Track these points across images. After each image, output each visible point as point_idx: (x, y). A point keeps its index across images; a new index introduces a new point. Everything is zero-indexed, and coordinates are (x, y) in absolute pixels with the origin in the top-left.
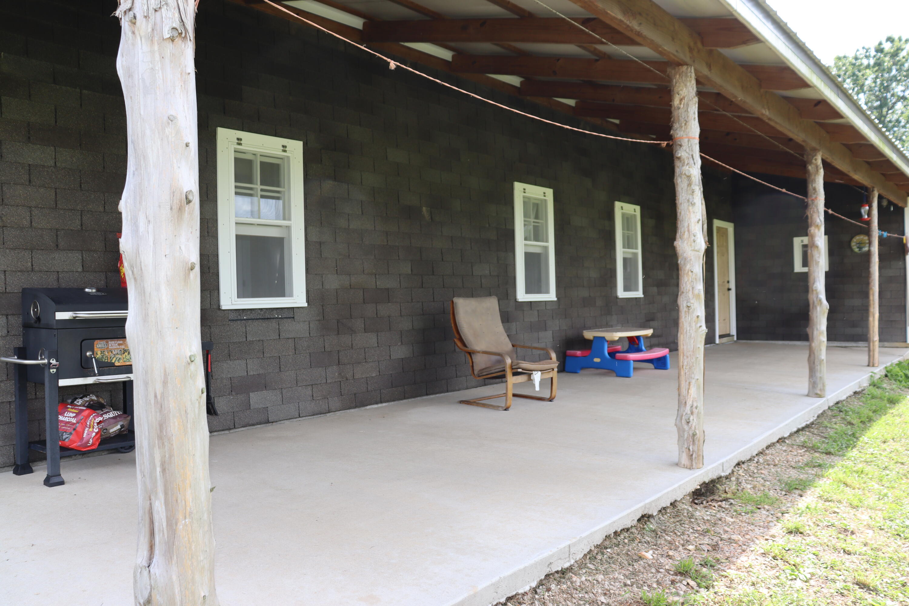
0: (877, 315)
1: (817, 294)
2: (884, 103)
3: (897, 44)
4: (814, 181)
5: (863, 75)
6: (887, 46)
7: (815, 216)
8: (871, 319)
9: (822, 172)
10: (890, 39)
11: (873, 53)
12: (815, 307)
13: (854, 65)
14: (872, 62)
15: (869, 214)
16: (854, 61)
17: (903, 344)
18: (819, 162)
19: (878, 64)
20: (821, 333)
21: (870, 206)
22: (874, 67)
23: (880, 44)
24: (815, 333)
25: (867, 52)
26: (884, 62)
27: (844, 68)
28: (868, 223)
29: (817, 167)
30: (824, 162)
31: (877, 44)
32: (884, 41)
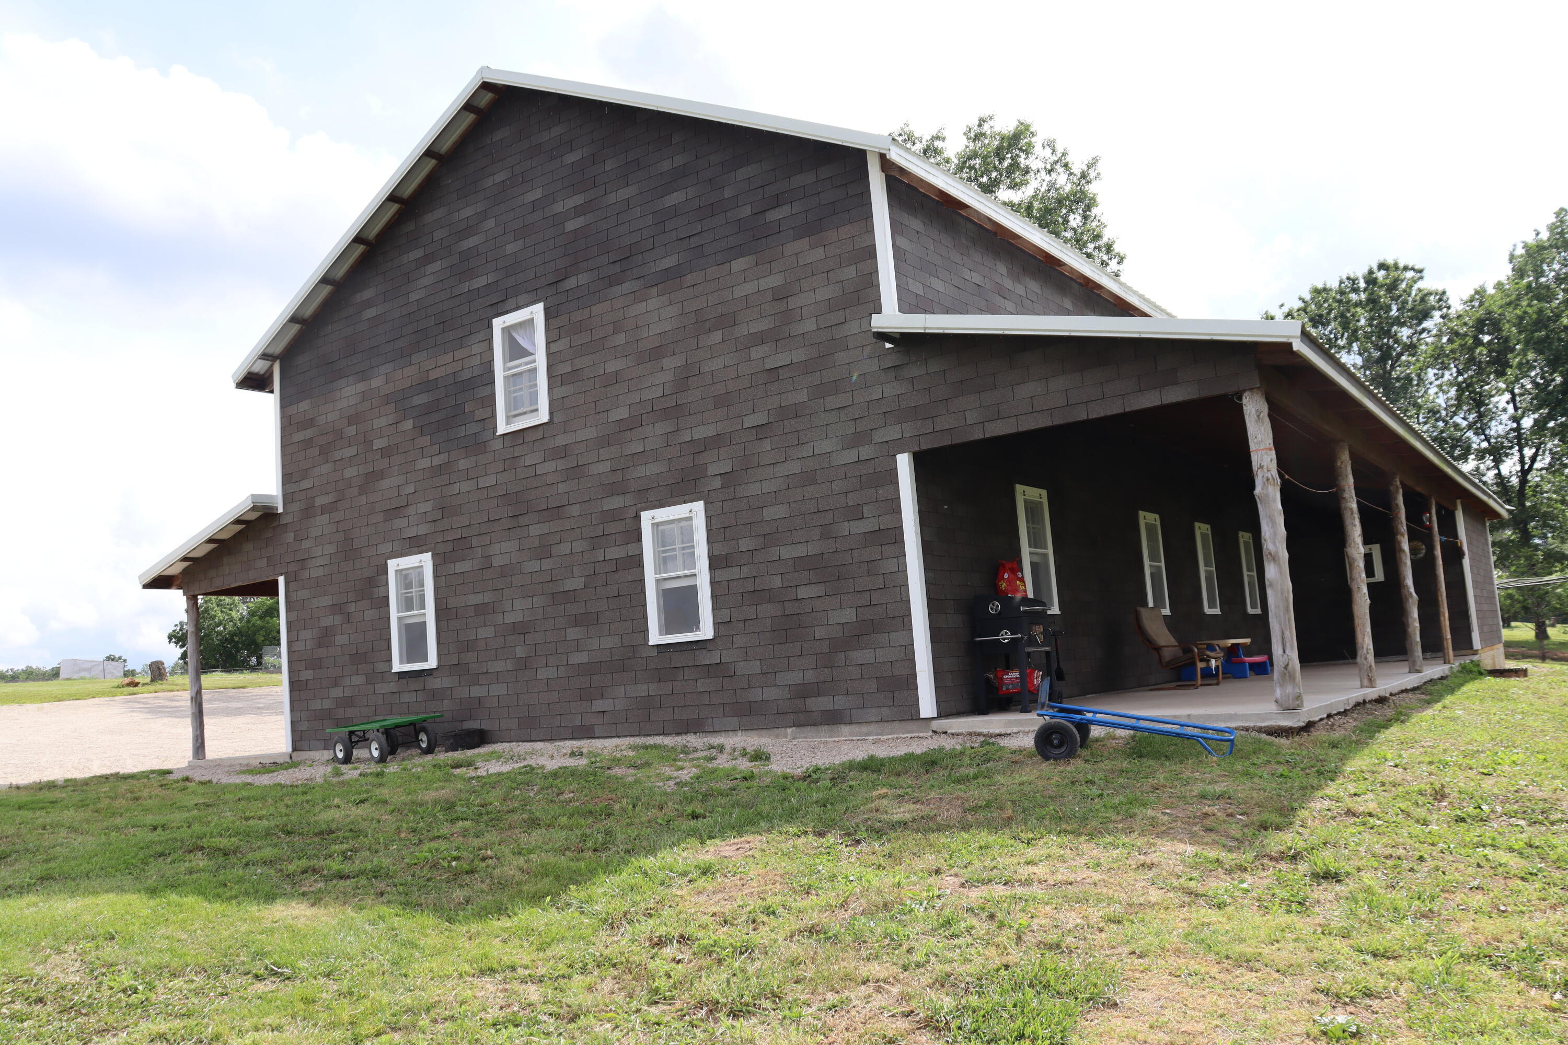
0: (1447, 615)
1: (1408, 588)
2: (1386, 353)
3: (1393, 274)
4: (1396, 498)
5: (1353, 315)
6: (1381, 275)
7: (1400, 526)
8: (1442, 619)
9: (1401, 491)
10: (1382, 266)
11: (1362, 285)
12: (1407, 600)
13: (1340, 302)
14: (1363, 296)
15: (1430, 520)
16: (1338, 297)
17: (1470, 651)
18: (1398, 483)
19: (1373, 301)
20: (1415, 620)
21: (1430, 514)
22: (1367, 304)
23: (1371, 272)
24: (1410, 620)
25: (1354, 284)
26: (1380, 297)
27: (1326, 305)
28: (1430, 528)
29: (1397, 487)
30: (1401, 483)
31: (1366, 271)
32: (1375, 268)
